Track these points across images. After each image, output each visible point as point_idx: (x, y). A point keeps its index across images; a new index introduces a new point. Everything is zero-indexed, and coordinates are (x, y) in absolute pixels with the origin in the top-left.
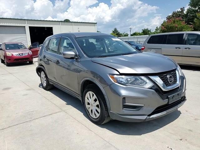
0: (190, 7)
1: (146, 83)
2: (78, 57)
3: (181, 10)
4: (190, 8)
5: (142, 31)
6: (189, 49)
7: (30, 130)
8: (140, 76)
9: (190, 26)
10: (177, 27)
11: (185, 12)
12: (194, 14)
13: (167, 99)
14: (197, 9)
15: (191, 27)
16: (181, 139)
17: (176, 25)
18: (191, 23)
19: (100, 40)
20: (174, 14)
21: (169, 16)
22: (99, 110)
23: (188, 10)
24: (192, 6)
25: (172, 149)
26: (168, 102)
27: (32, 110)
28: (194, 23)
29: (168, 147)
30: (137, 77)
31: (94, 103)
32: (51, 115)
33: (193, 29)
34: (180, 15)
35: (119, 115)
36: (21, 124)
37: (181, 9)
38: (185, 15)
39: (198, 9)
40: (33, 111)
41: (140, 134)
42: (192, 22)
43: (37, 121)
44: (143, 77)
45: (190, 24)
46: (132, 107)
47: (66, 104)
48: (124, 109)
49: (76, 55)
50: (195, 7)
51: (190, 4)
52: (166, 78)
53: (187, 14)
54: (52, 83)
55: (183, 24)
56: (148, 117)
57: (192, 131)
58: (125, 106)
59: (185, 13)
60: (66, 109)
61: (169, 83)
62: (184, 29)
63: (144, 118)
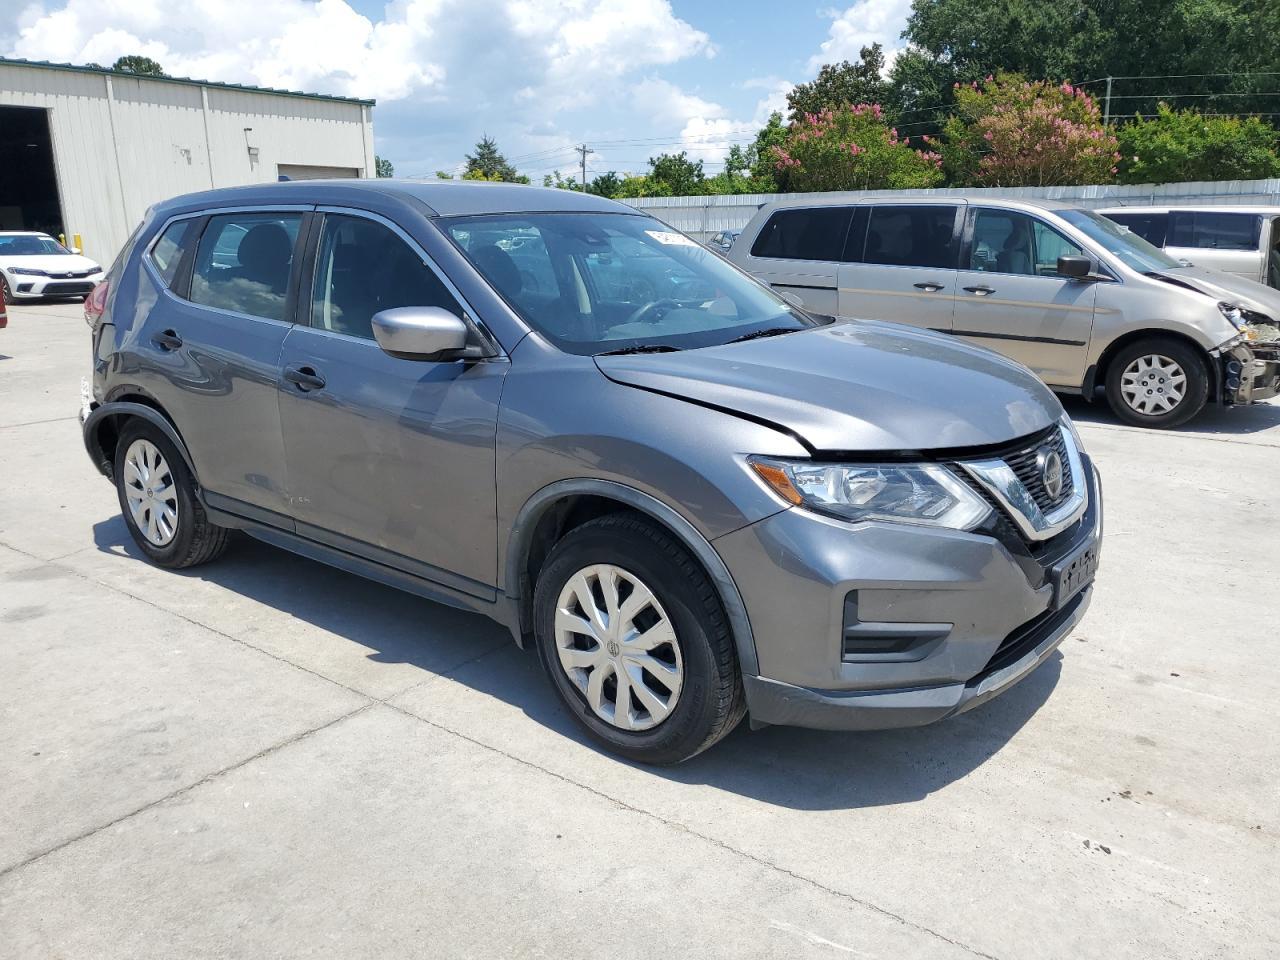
0: (913, 47)
1: (954, 501)
2: (484, 349)
3: (862, 63)
4: (915, 55)
5: (651, 170)
6: (989, 292)
7: (217, 859)
8: (919, 465)
9: (926, 157)
10: (857, 160)
11: (885, 74)
12: (931, 87)
13: (1050, 585)
14: (945, 57)
15: (931, 163)
16: (1123, 790)
17: (851, 146)
18: (933, 142)
19: (591, 240)
20: (826, 81)
21: (803, 91)
22: (672, 678)
23: (902, 62)
24: (920, 40)
25: (1107, 851)
26: (1053, 601)
27: (147, 720)
28: (945, 140)
29: (1087, 844)
30: (902, 470)
31: (634, 636)
32: (309, 740)
33: (940, 177)
34: (856, 86)
35: (817, 696)
36: (120, 829)
37: (863, 56)
38: (885, 88)
39: (952, 60)
40: (161, 727)
41: (918, 794)
42: (935, 131)
43: (225, 788)
44: (933, 471)
45: (926, 148)
46: (892, 643)
47: (371, 657)
48: (848, 656)
49: (470, 338)
50: (937, 51)
51: (912, 29)
52: (1034, 466)
53: (898, 84)
54: (230, 523)
55: (889, 141)
56: (971, 692)
57: (1153, 744)
58: (856, 643)
59: (888, 80)
60: (391, 688)
61: (1049, 498)
62: (895, 171)
63: (952, 696)
